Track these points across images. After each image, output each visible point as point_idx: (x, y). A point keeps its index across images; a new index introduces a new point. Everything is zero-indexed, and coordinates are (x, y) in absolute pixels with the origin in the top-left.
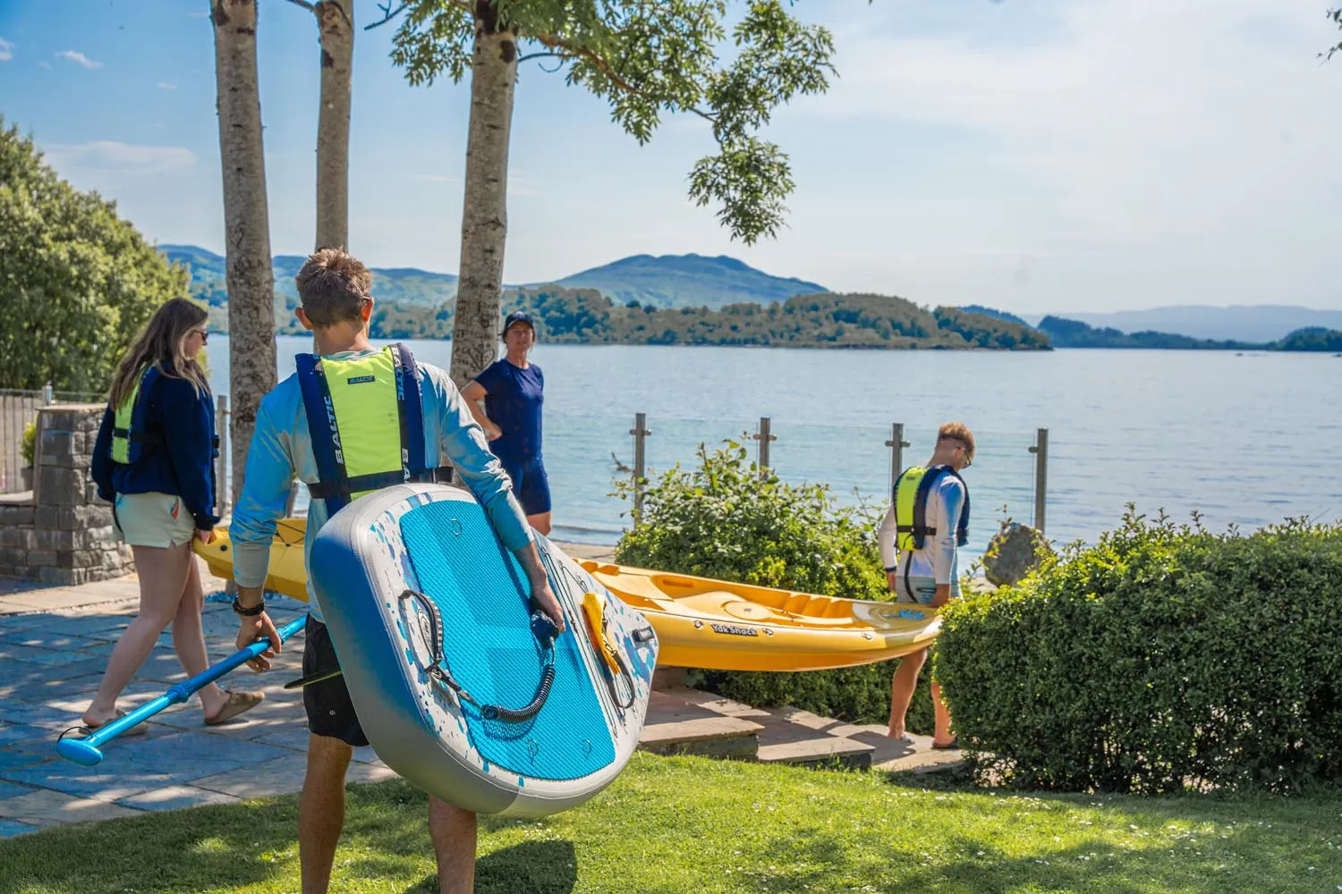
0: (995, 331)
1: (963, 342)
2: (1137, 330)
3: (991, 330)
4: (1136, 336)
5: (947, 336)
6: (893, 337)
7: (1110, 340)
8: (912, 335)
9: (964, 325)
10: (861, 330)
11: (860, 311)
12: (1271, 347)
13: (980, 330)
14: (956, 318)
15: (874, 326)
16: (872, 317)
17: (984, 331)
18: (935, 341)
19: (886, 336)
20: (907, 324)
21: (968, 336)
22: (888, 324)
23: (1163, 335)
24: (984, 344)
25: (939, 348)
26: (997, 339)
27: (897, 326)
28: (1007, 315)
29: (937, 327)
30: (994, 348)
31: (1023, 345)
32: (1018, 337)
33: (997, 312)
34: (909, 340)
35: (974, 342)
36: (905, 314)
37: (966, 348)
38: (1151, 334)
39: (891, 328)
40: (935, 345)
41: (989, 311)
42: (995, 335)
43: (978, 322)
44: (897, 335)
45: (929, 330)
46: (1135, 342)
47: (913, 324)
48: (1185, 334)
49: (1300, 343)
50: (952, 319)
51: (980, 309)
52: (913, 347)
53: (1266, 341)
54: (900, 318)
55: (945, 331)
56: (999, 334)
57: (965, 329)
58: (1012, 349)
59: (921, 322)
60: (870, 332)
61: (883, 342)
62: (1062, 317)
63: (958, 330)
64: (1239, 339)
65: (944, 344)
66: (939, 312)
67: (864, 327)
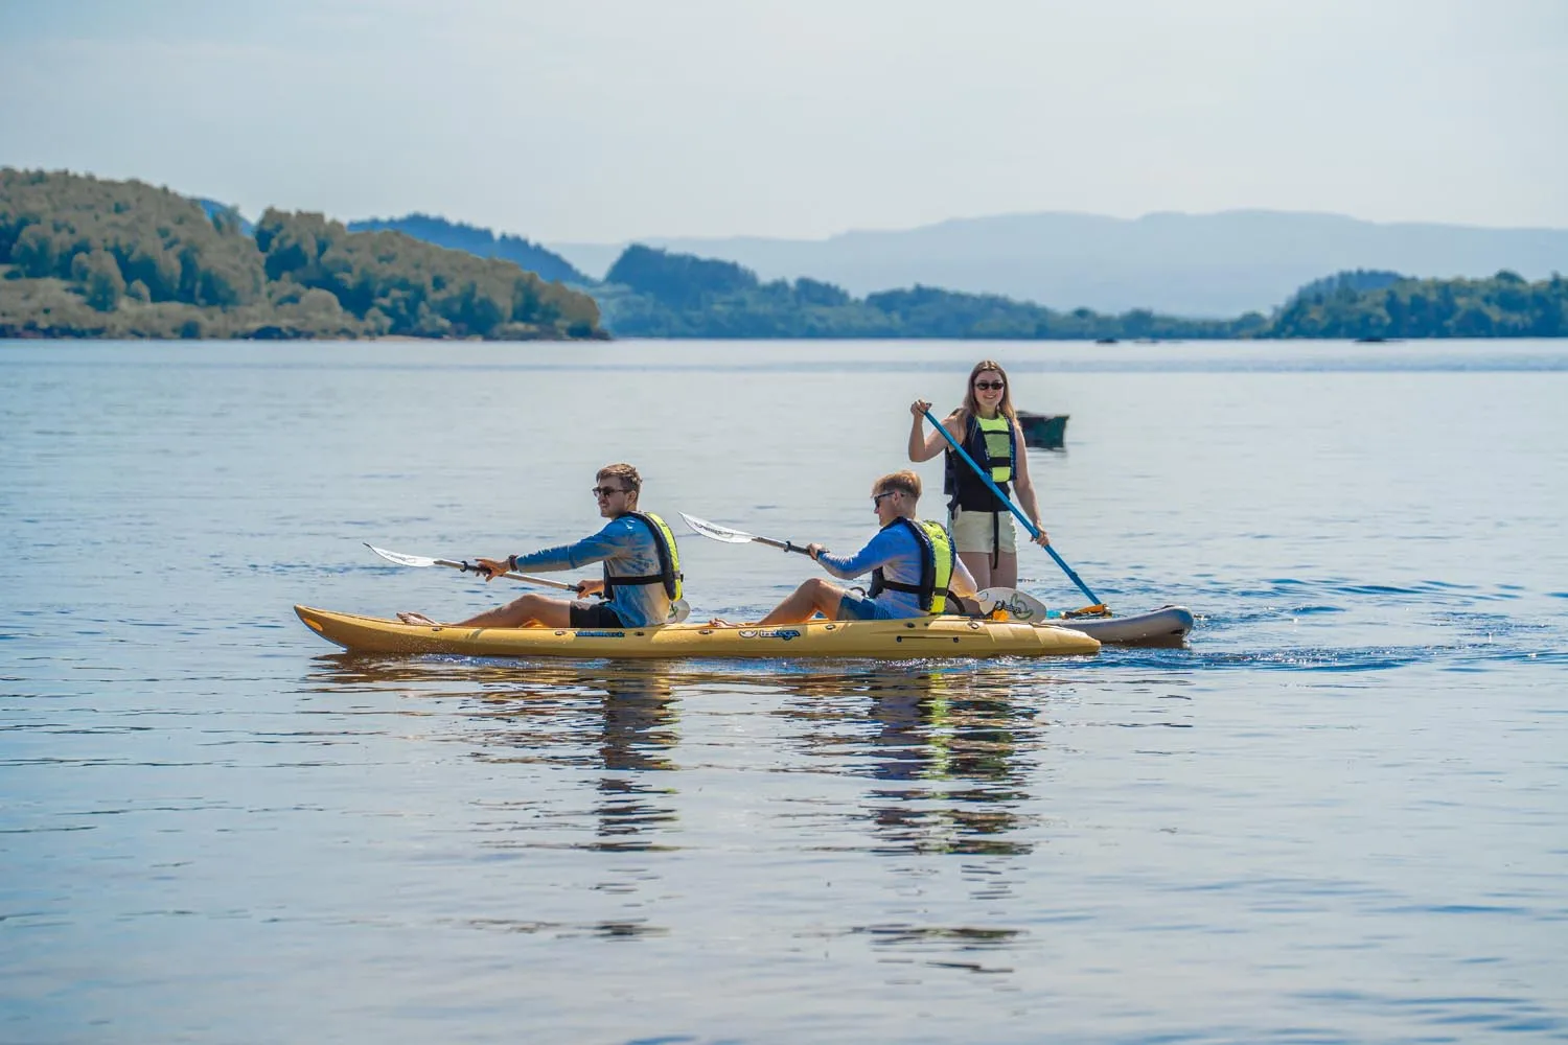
0: (438, 283)
1: (341, 317)
2: (882, 287)
3: (427, 280)
4: (886, 302)
5: (294, 299)
6: (124, 304)
7: (813, 312)
8: (186, 296)
9: (348, 269)
10: (25, 283)
11: (23, 223)
12: (1247, 328)
13: (392, 283)
14: (322, 248)
15: (64, 269)
16: (60, 241)
17: (404, 285)
18: (258, 314)
19: (102, 300)
20: (171, 265)
21: (357, 300)
22: (110, 265)
23: (960, 298)
24: (404, 325)
25: (266, 334)
26: (445, 310)
27: (136, 269)
28: (517, 244)
29: (263, 277)
30: (437, 335)
31: (520, 326)
32: (504, 303)
33: (486, 235)
34: (176, 310)
35: (375, 317)
36: (164, 233)
37: (352, 335)
38: (923, 295)
39: (115, 272)
40: (254, 326)
41: (463, 231)
42: (441, 295)
43: (389, 259)
44: (137, 296)
45: (239, 282)
46: (880, 319)
47: (187, 263)
48: (1018, 294)
49: (1315, 314)
50: (310, 248)
51: (439, 226)
52: (190, 332)
53: (1234, 312)
54: (148, 245)
55: (286, 285)
56: (454, 289)
57: (350, 280)
58: (488, 337)
59: (215, 258)
60: (53, 289)
61: (94, 318)
62: (674, 249)
63: (328, 282)
64: (1164, 306)
65: (284, 323)
66: (271, 229)
67: (34, 274)
